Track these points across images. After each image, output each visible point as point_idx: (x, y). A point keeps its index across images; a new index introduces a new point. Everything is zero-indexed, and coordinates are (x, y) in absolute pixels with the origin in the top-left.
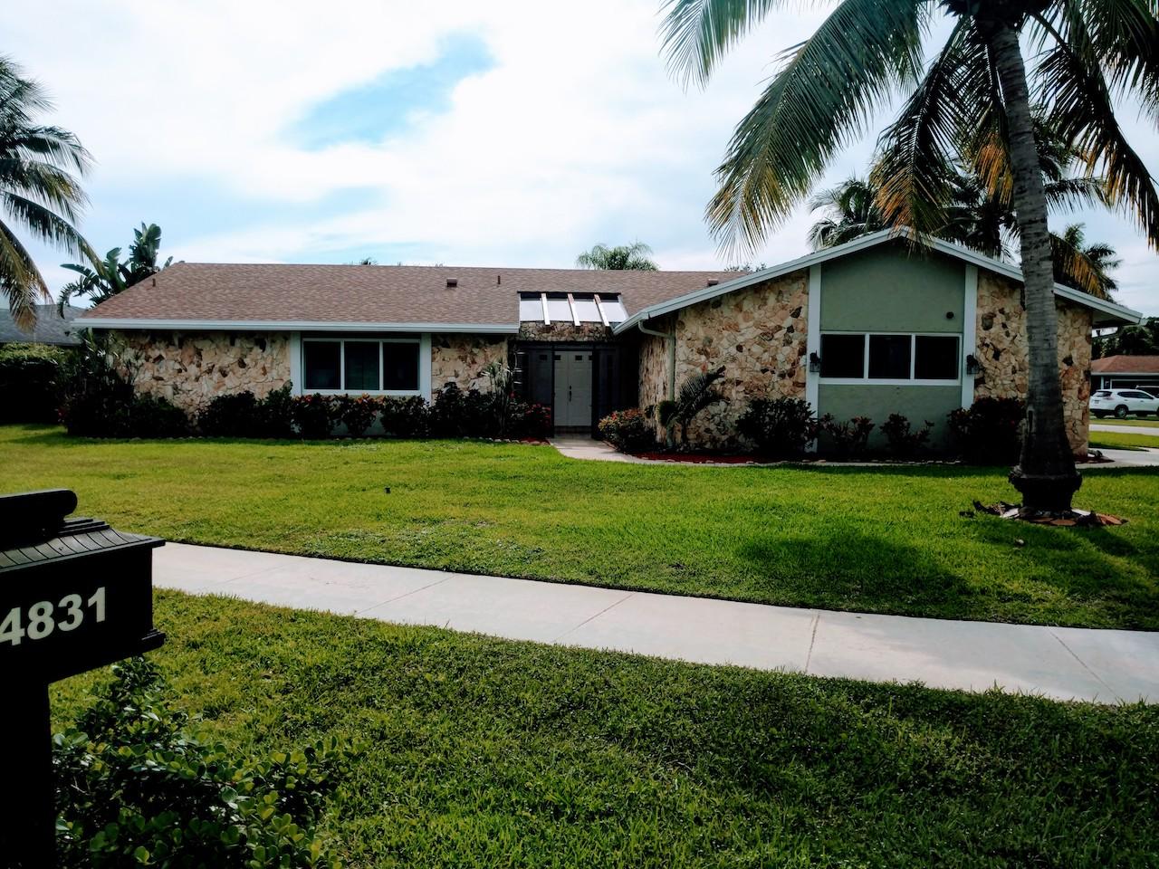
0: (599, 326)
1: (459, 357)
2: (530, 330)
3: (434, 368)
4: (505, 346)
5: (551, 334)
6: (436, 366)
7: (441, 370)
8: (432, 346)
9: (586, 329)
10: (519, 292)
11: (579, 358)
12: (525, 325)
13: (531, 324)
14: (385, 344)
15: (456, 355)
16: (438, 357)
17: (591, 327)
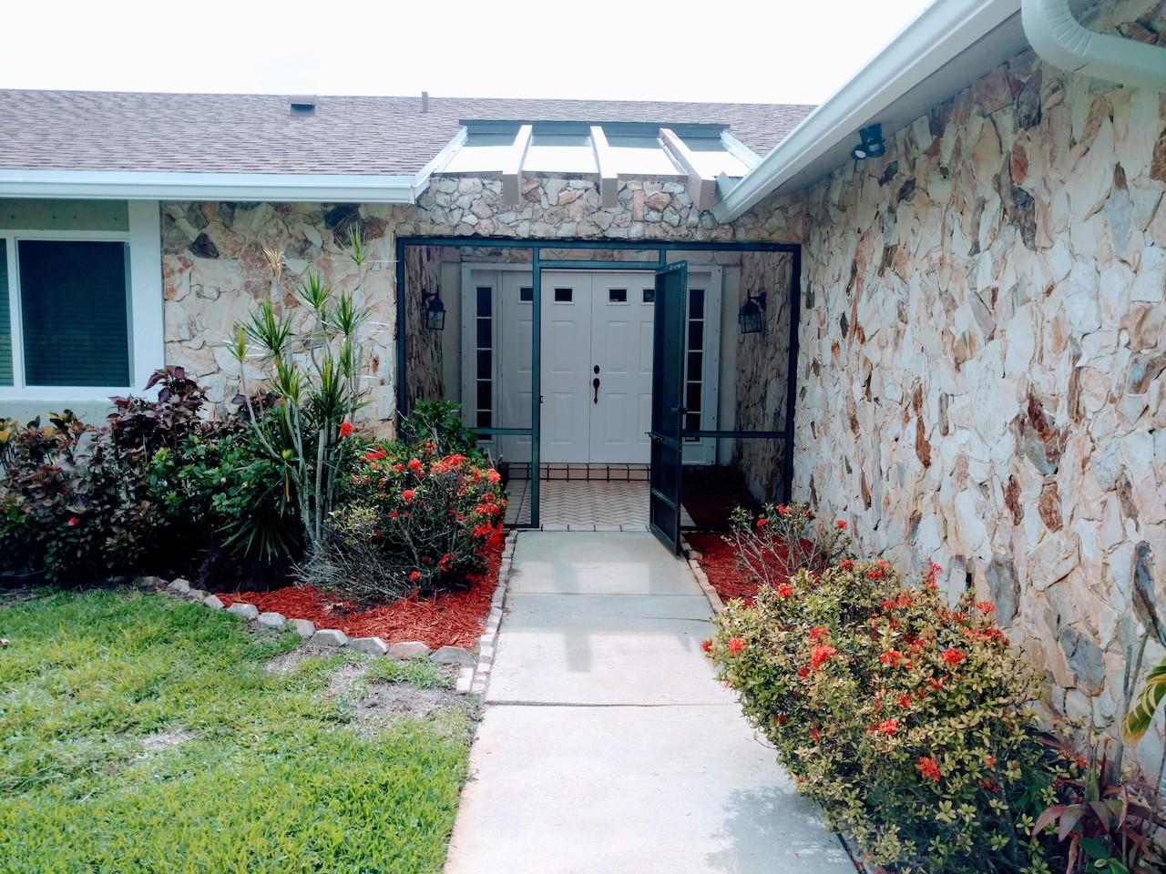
0: (678, 188)
1: (247, 286)
2: (465, 201)
3: (171, 320)
4: (383, 252)
5: (527, 214)
6: (177, 312)
7: (192, 324)
8: (165, 252)
9: (639, 201)
10: (462, 122)
11: (618, 295)
12: (448, 185)
13: (466, 184)
14: (24, 246)
15: (238, 282)
16: (181, 283)
17: (652, 191)
